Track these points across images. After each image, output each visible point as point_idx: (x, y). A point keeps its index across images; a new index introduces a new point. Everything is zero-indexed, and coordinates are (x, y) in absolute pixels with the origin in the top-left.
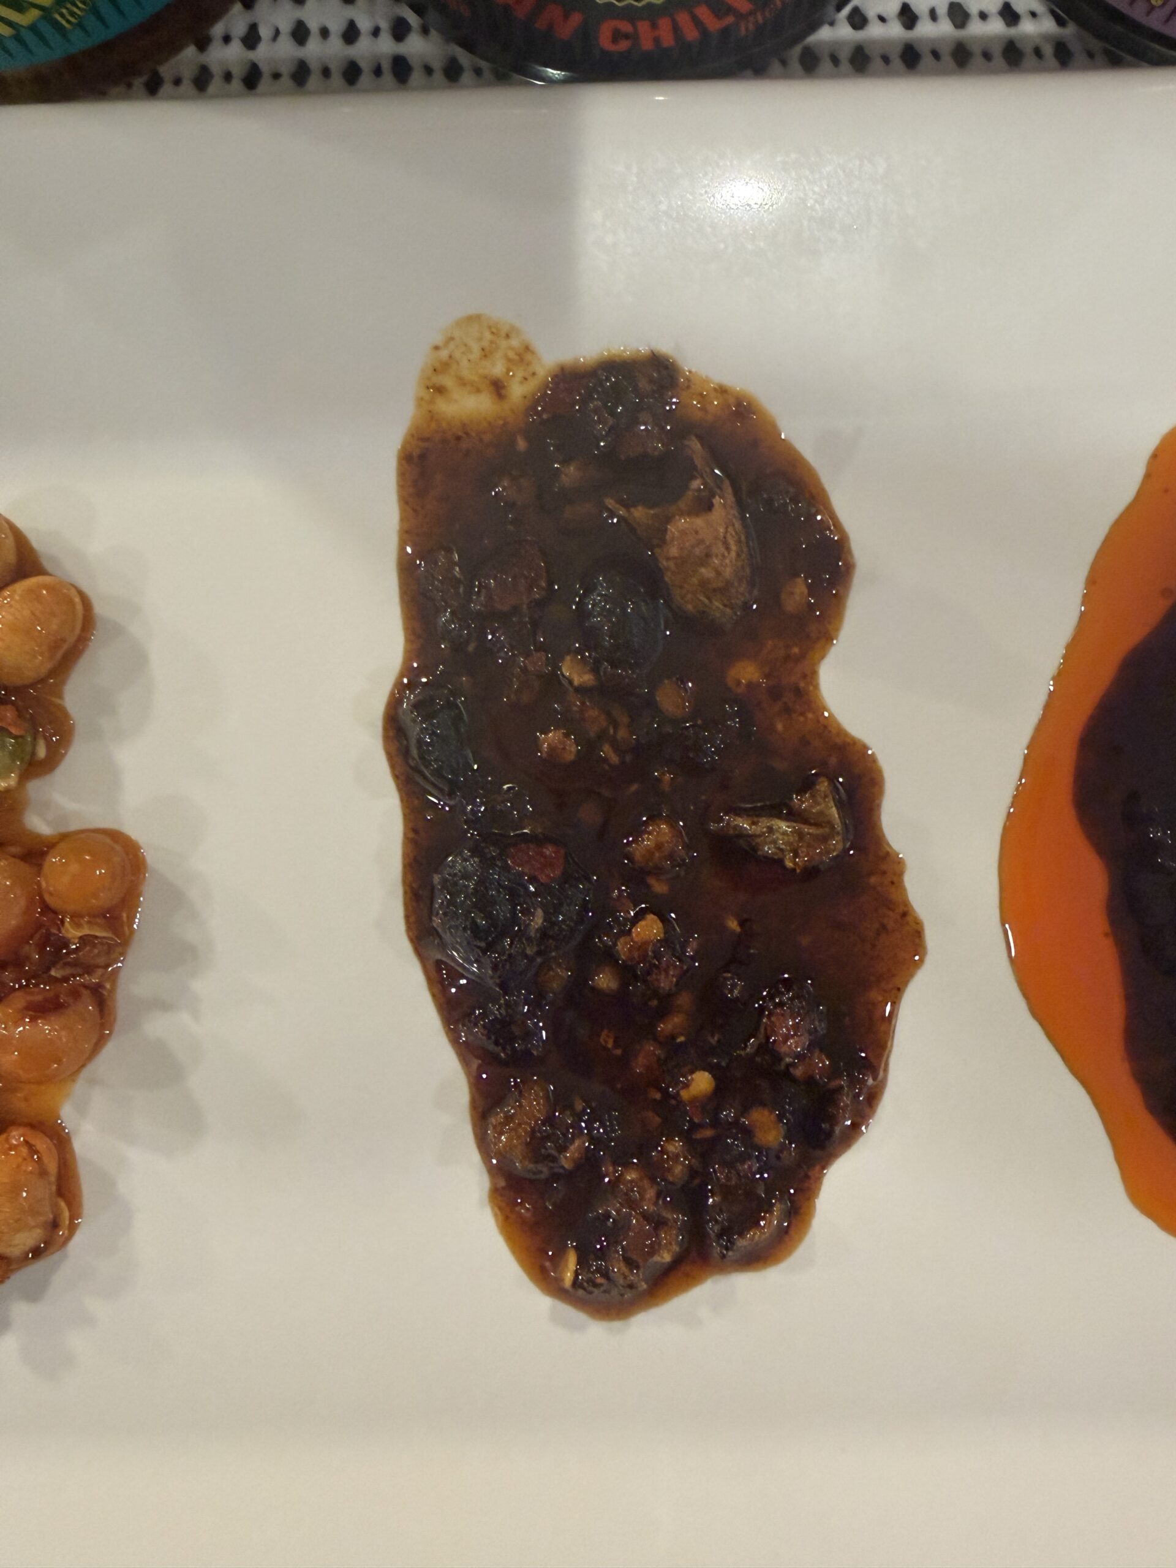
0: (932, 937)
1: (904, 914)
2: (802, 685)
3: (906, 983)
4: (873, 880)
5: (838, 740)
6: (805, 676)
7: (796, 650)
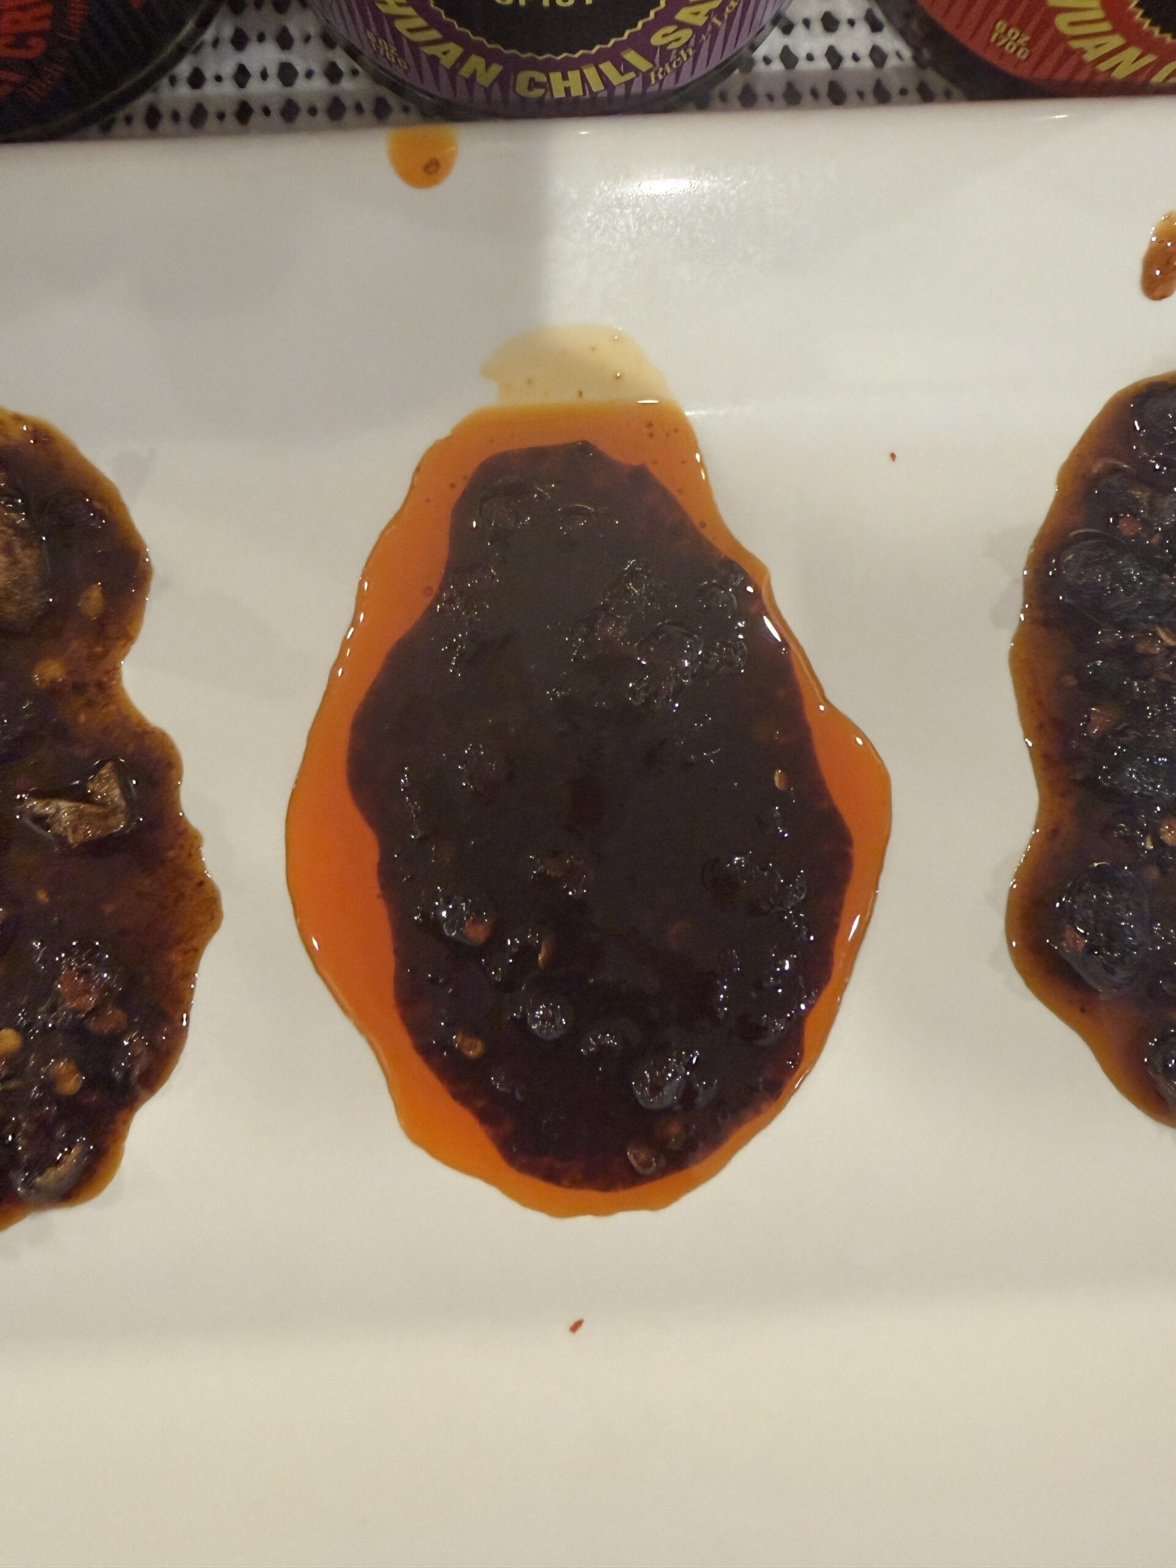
0: (228, 904)
1: (201, 883)
2: (105, 679)
3: (204, 944)
4: (171, 854)
5: (139, 730)
6: (107, 672)
7: (99, 649)
